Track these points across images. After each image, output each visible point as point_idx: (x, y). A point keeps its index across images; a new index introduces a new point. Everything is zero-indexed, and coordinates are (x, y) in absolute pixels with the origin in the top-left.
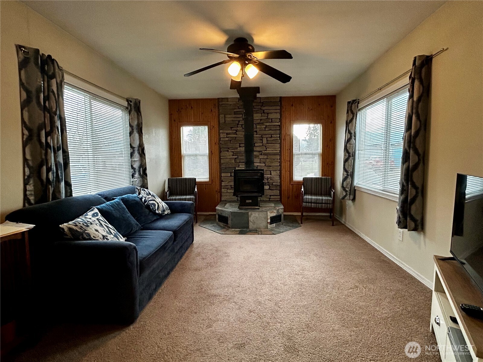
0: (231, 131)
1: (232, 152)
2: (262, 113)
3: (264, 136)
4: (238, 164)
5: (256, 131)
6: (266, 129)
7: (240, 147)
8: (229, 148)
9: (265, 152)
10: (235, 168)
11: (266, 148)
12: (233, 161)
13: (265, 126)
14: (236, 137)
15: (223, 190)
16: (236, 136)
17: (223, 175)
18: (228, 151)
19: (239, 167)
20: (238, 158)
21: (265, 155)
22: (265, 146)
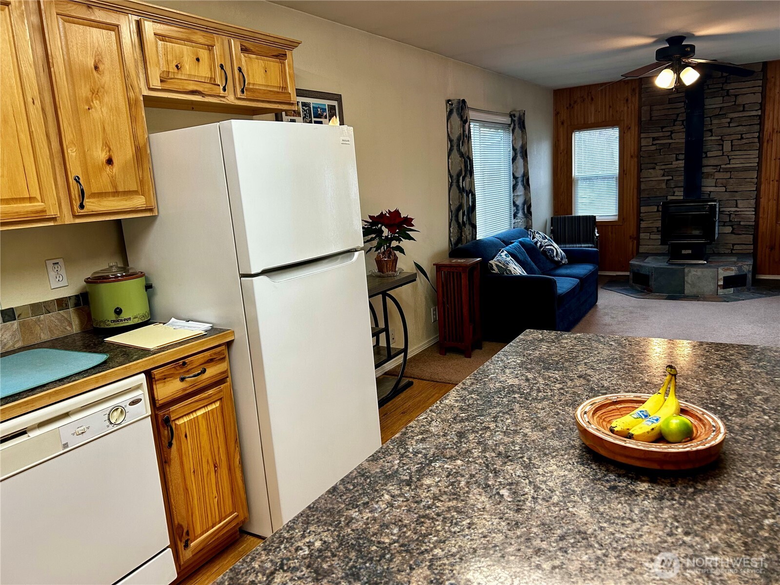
0: (661, 134)
1: (662, 169)
2: (723, 97)
3: (727, 138)
4: (671, 190)
5: (711, 131)
6: (731, 125)
7: (677, 160)
8: (656, 164)
9: (728, 166)
10: (667, 196)
11: (730, 160)
12: (664, 186)
13: (729, 120)
14: (670, 144)
15: (642, 235)
16: (670, 141)
17: (643, 209)
18: (654, 168)
19: (674, 195)
20: (672, 179)
21: (727, 172)
22: (728, 156)
